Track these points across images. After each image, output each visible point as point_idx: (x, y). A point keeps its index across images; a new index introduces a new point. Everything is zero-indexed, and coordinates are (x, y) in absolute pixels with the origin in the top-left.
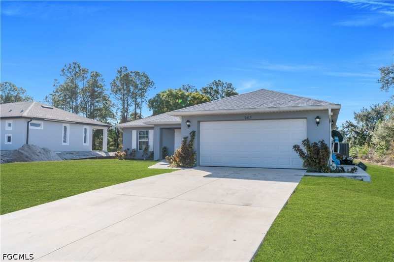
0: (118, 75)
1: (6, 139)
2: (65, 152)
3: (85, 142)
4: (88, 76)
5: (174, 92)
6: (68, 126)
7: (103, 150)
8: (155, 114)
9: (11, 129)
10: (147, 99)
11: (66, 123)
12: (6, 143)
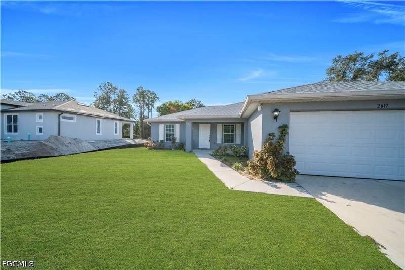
0: (137, 92)
1: (38, 130)
2: (98, 140)
3: (116, 132)
4: (118, 91)
5: (172, 102)
6: (101, 120)
7: (130, 138)
8: (162, 115)
9: (41, 121)
10: (156, 107)
11: (100, 118)
12: (38, 133)
